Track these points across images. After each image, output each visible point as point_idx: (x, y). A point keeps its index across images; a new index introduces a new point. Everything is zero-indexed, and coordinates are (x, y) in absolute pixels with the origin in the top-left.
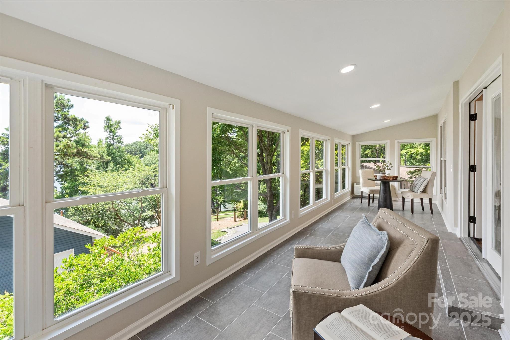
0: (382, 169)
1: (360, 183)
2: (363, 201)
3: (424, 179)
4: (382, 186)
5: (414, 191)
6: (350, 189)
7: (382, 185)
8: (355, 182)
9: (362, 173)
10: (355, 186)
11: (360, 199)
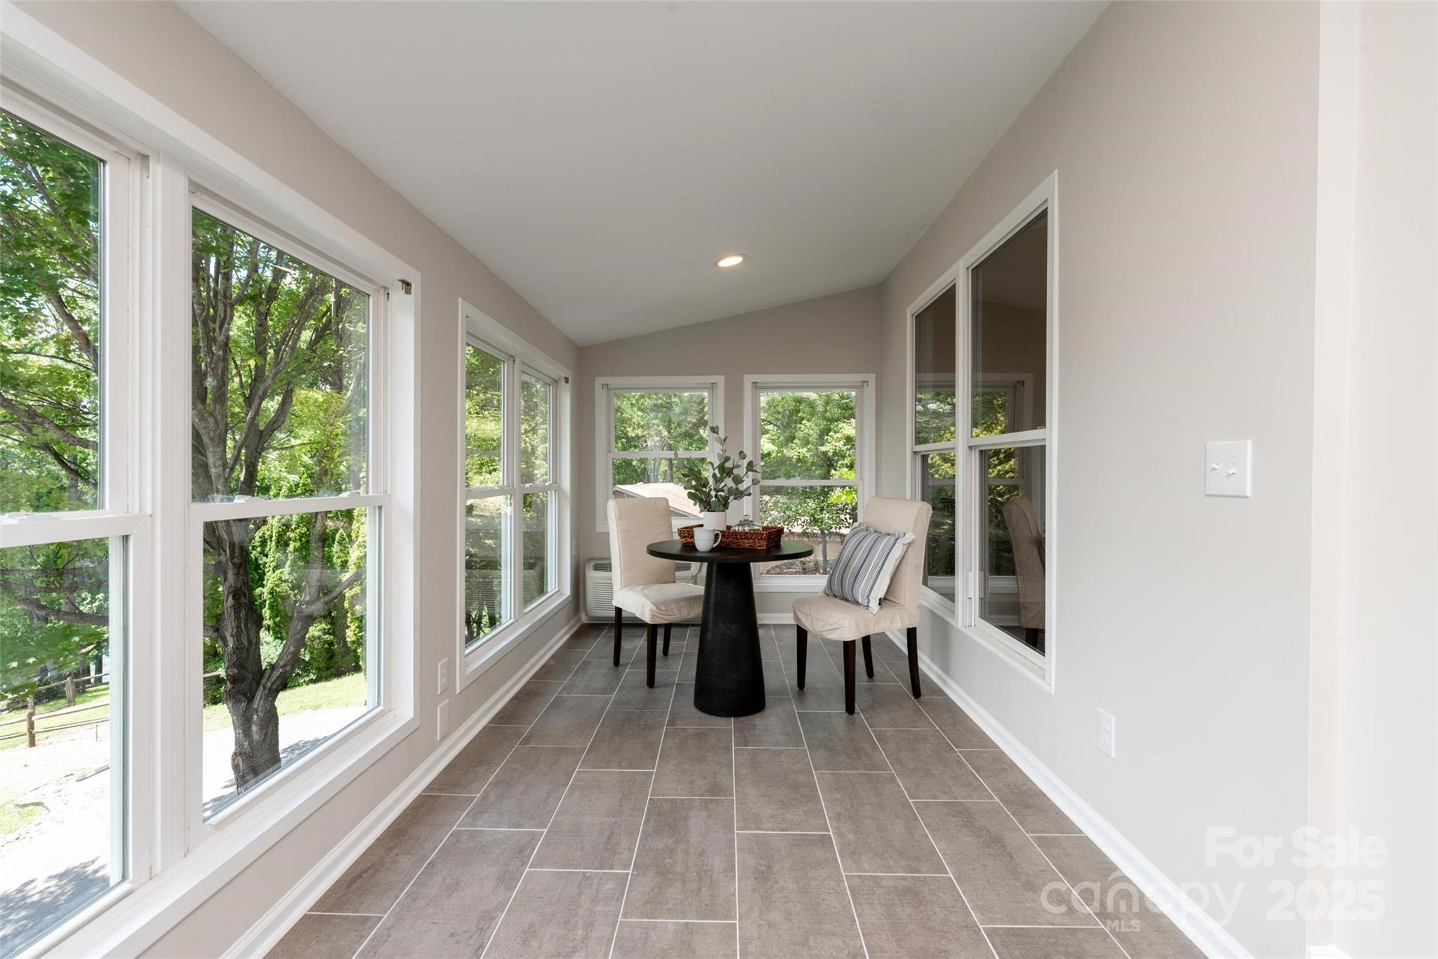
0: (713, 493)
1: (610, 559)
2: (625, 645)
3: (893, 539)
4: (714, 585)
5: (849, 596)
6: (567, 591)
7: (714, 575)
8: (592, 559)
9: (620, 518)
10: (593, 576)
11: (613, 633)
